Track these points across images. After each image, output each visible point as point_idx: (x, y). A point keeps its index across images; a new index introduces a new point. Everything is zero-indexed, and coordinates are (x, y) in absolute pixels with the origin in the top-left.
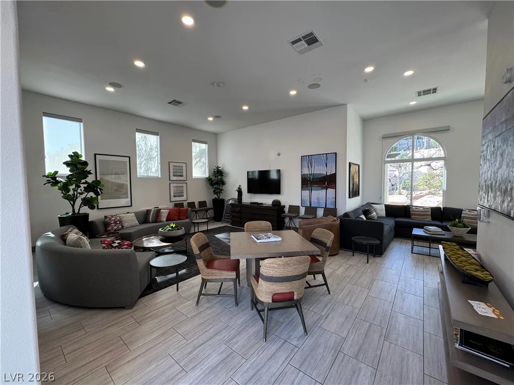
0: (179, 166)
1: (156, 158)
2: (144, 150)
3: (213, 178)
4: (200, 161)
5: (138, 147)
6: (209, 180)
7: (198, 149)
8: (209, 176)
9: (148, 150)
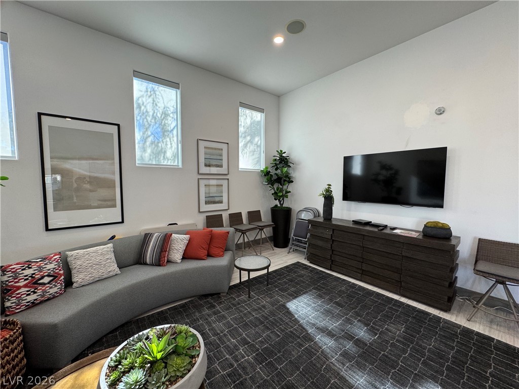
0: (215, 149)
1: (175, 132)
2: (151, 114)
3: (273, 172)
4: (250, 142)
5: (139, 107)
6: (267, 174)
7: (248, 121)
8: (267, 168)
9: (159, 115)
